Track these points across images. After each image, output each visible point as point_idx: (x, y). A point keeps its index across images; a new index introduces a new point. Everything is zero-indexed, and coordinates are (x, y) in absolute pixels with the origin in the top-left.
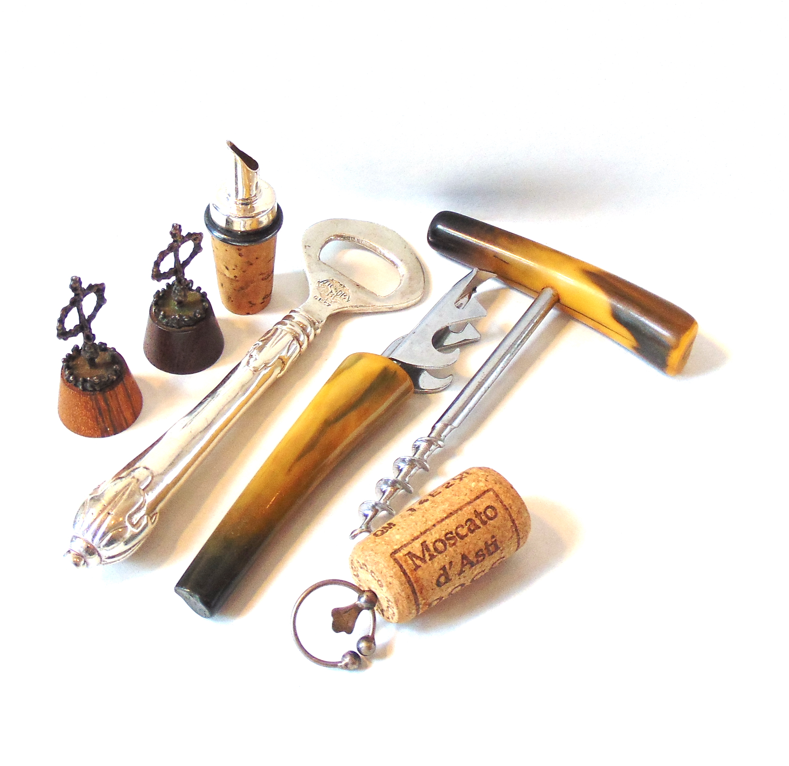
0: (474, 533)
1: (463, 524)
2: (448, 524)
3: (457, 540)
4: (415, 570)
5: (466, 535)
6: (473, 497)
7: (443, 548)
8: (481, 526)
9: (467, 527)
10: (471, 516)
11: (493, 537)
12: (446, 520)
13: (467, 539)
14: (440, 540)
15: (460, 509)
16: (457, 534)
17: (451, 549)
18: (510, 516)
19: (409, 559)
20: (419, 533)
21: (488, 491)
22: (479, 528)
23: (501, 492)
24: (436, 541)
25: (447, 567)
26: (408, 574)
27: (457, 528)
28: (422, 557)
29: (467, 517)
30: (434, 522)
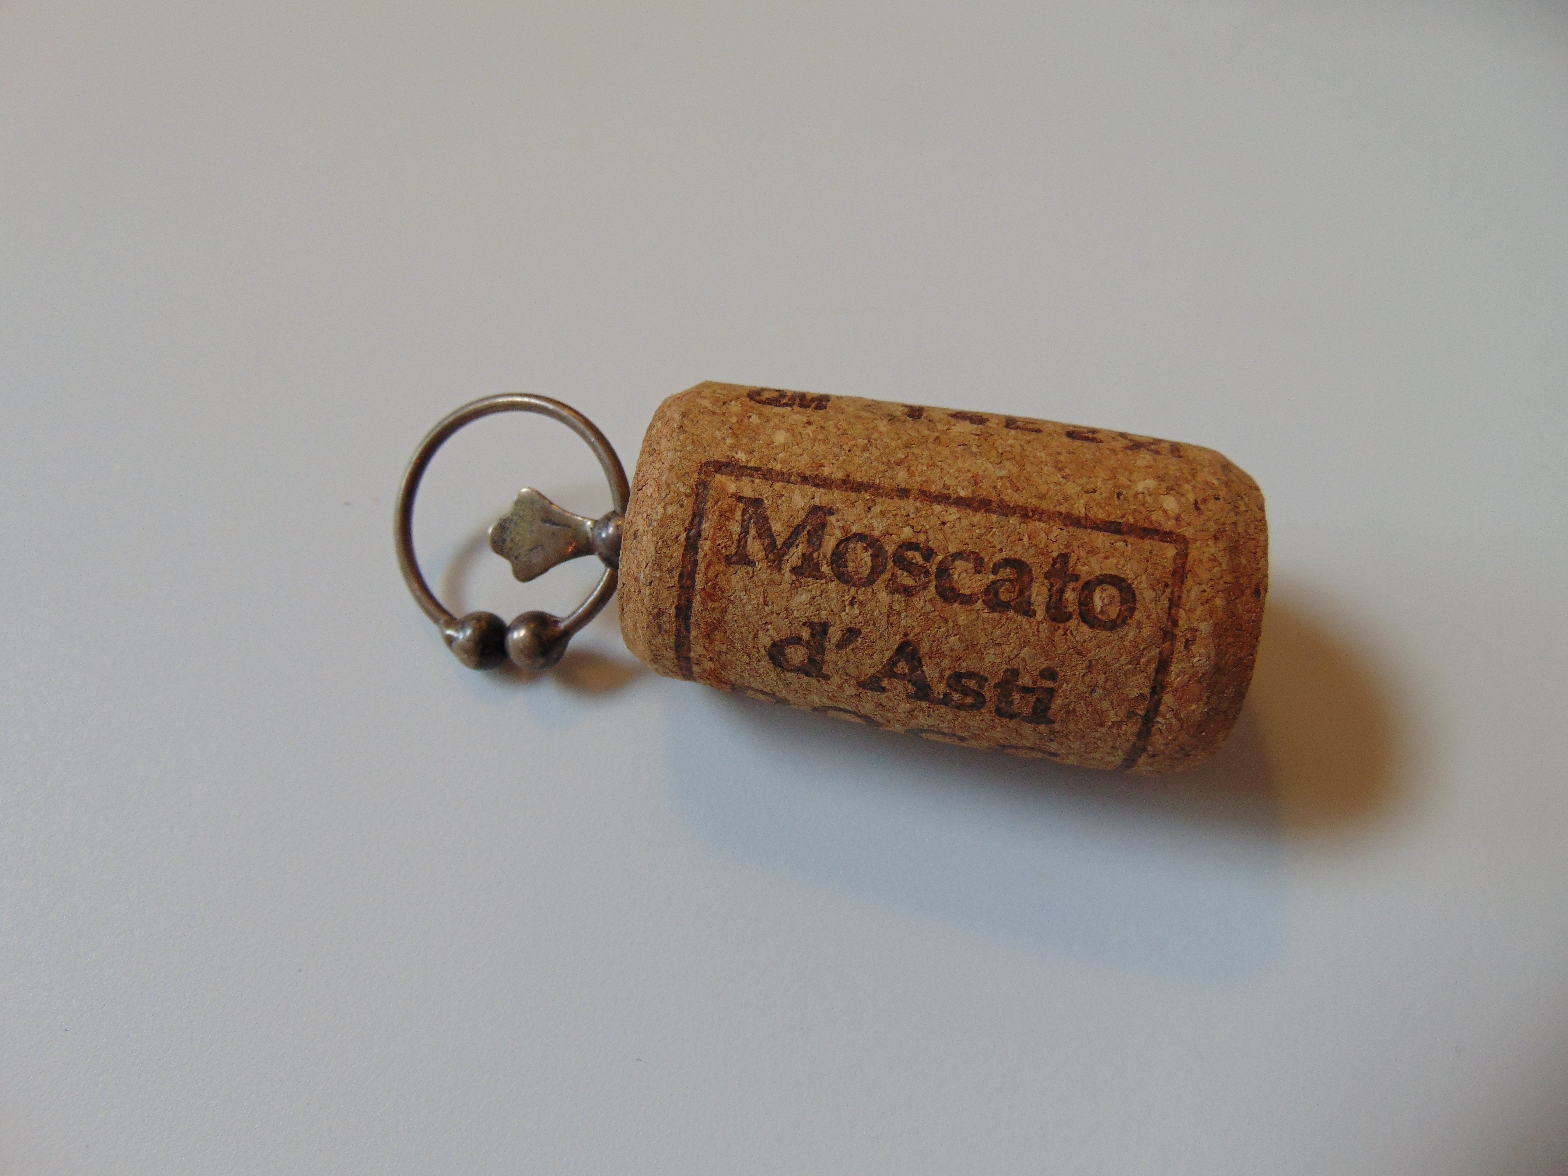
0: (996, 615)
1: (990, 560)
2: (944, 523)
3: (925, 587)
4: (728, 559)
5: (967, 600)
6: (1101, 515)
7: (865, 571)
8: (1040, 615)
9: (992, 577)
10: (1036, 560)
11: (1050, 674)
12: (953, 509)
13: (961, 614)
14: (873, 543)
15: (1026, 514)
16: (943, 571)
17: (884, 596)
18: (1163, 666)
19: (738, 515)
20: (840, 475)
21: (1167, 536)
22: (1029, 613)
23: (1205, 576)
24: (860, 537)
25: (835, 634)
26: (701, 554)
27: (959, 555)
28: (780, 542)
29: (1018, 551)
30: (916, 483)
